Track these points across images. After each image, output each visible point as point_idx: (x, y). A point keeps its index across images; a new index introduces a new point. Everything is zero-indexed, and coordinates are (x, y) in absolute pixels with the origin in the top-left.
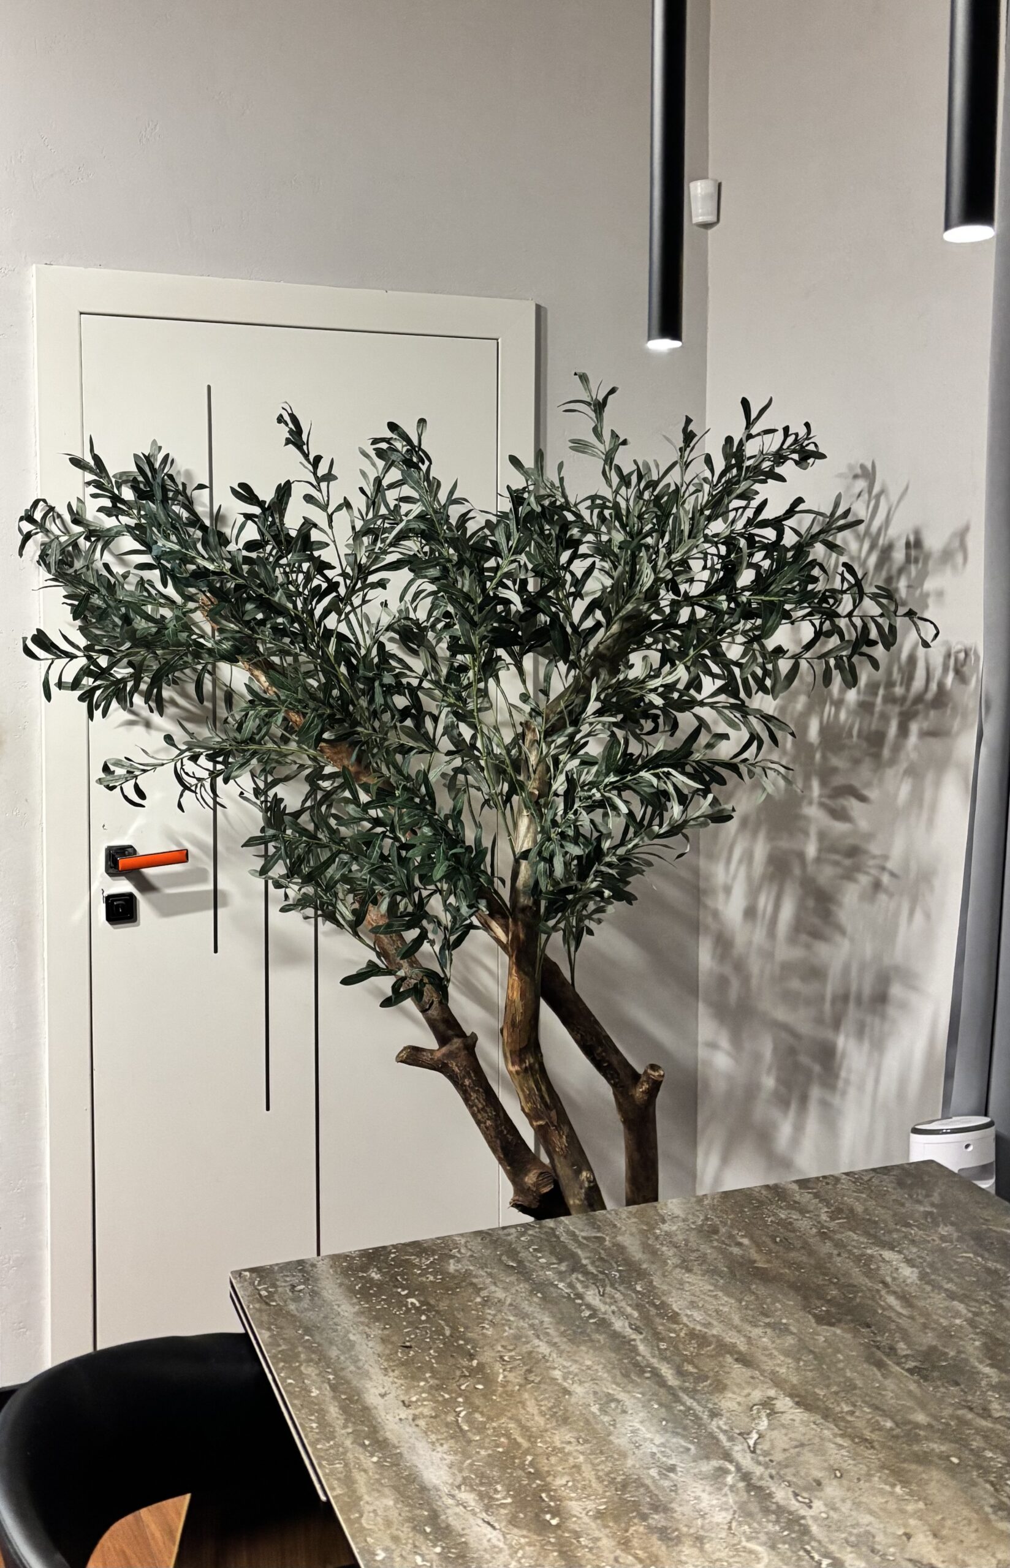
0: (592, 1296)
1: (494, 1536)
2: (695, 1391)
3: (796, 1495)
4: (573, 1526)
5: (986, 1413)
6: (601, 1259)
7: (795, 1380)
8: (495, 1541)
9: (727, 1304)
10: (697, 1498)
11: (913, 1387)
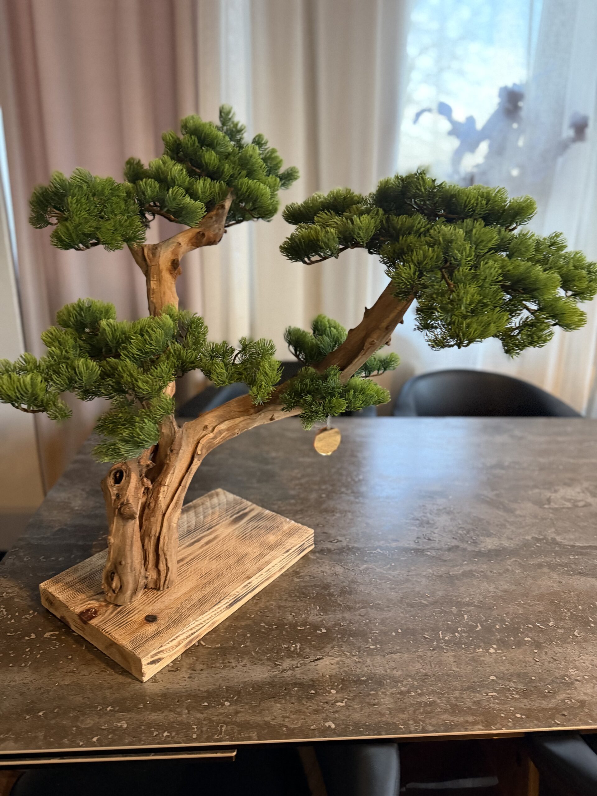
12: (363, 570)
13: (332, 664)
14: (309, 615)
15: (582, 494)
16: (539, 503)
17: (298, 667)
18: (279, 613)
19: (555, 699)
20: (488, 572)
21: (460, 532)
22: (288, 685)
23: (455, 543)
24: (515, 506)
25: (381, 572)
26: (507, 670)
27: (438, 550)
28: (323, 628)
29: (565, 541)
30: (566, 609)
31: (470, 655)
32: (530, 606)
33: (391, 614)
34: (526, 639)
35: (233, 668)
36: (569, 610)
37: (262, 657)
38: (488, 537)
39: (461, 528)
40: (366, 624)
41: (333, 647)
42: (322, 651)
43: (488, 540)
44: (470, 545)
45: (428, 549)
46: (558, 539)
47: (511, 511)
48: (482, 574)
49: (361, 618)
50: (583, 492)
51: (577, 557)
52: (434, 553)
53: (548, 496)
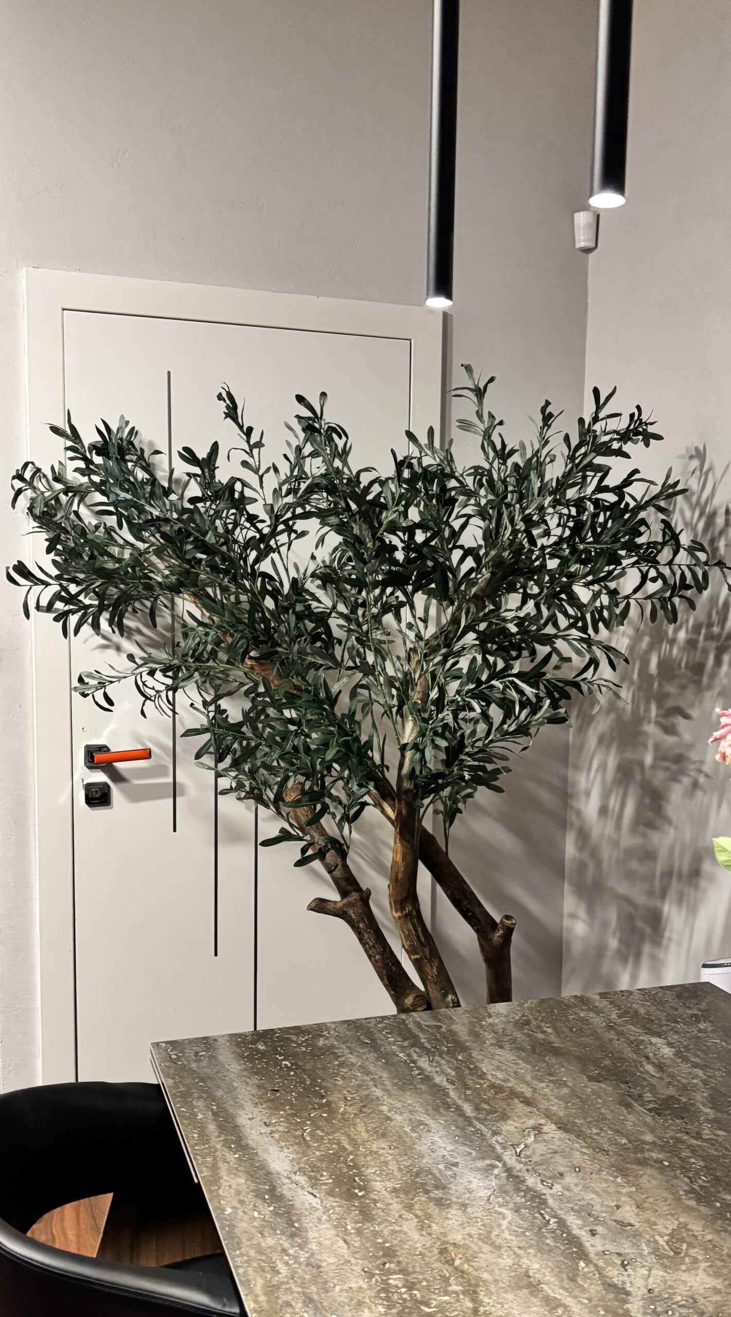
0: (423, 1063)
1: (315, 1202)
2: (486, 1119)
3: (542, 1181)
4: (373, 1196)
5: (698, 1136)
6: (436, 1039)
7: (561, 1114)
8: (314, 1204)
9: (524, 1068)
10: (470, 1182)
11: (649, 1119)
17: (297, 1185)
35: (281, 1151)
37: (303, 1164)
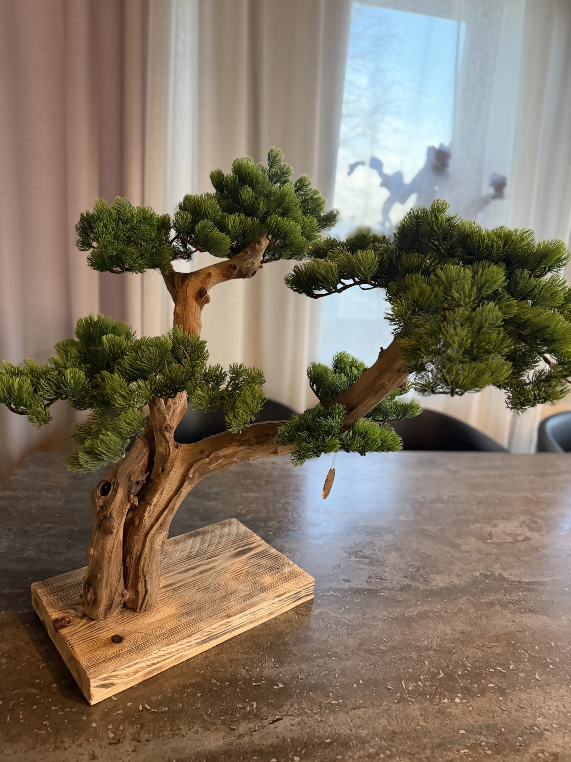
4: (287, 678)
12: (318, 615)
13: (293, 725)
14: (263, 668)
15: (520, 528)
16: (483, 538)
17: (255, 731)
18: (231, 667)
19: (528, 752)
20: (443, 612)
21: (410, 570)
22: (246, 753)
23: (406, 582)
24: (459, 541)
25: (336, 617)
26: (475, 722)
27: (391, 590)
28: (280, 682)
29: (512, 577)
30: (524, 650)
31: (436, 707)
32: (489, 648)
33: (350, 663)
34: (490, 685)
35: (183, 736)
36: (527, 651)
37: (216, 721)
38: (438, 574)
39: (410, 565)
40: (326, 675)
41: (292, 705)
42: (281, 709)
43: (438, 578)
44: (421, 583)
45: (382, 589)
46: (505, 575)
47: (456, 547)
48: (437, 614)
49: (319, 669)
50: (521, 526)
51: (525, 593)
52: (386, 594)
53: (489, 531)
